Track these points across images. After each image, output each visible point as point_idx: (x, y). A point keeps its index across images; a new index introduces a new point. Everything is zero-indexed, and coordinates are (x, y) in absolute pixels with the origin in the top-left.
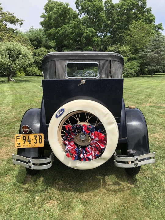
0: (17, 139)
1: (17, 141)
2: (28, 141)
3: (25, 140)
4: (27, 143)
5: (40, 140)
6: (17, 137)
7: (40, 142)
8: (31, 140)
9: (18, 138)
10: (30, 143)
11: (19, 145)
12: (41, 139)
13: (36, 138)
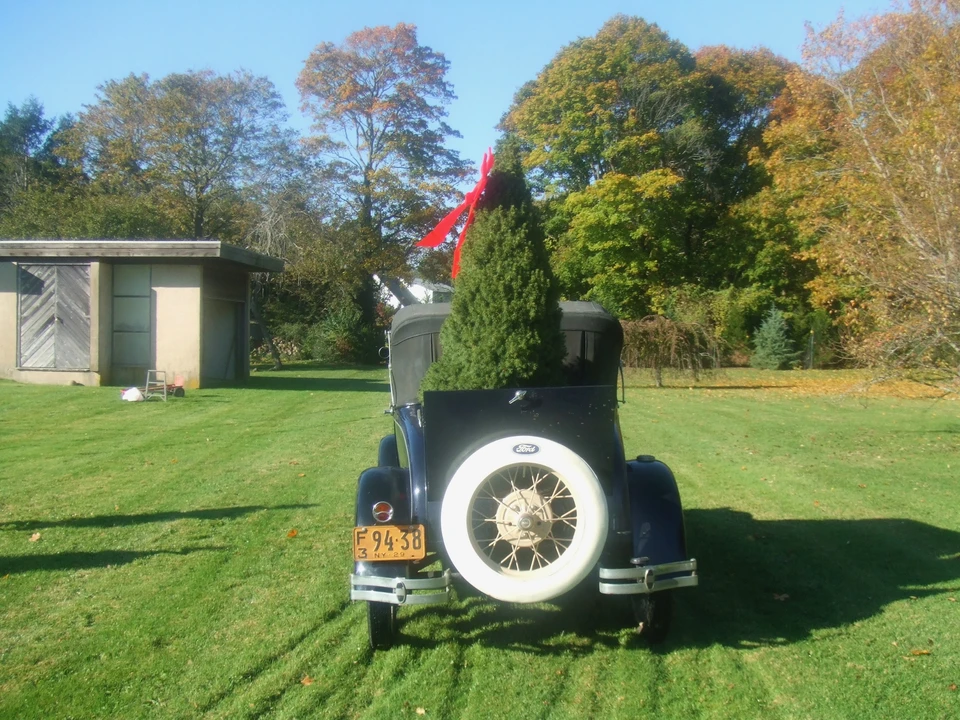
0: (359, 538)
1: (358, 543)
2: (386, 544)
3: (379, 540)
4: (384, 549)
5: (417, 541)
6: (358, 533)
7: (417, 545)
8: (394, 541)
9: (361, 535)
10: (391, 549)
11: (363, 553)
12: (418, 537)
13: (405, 536)
